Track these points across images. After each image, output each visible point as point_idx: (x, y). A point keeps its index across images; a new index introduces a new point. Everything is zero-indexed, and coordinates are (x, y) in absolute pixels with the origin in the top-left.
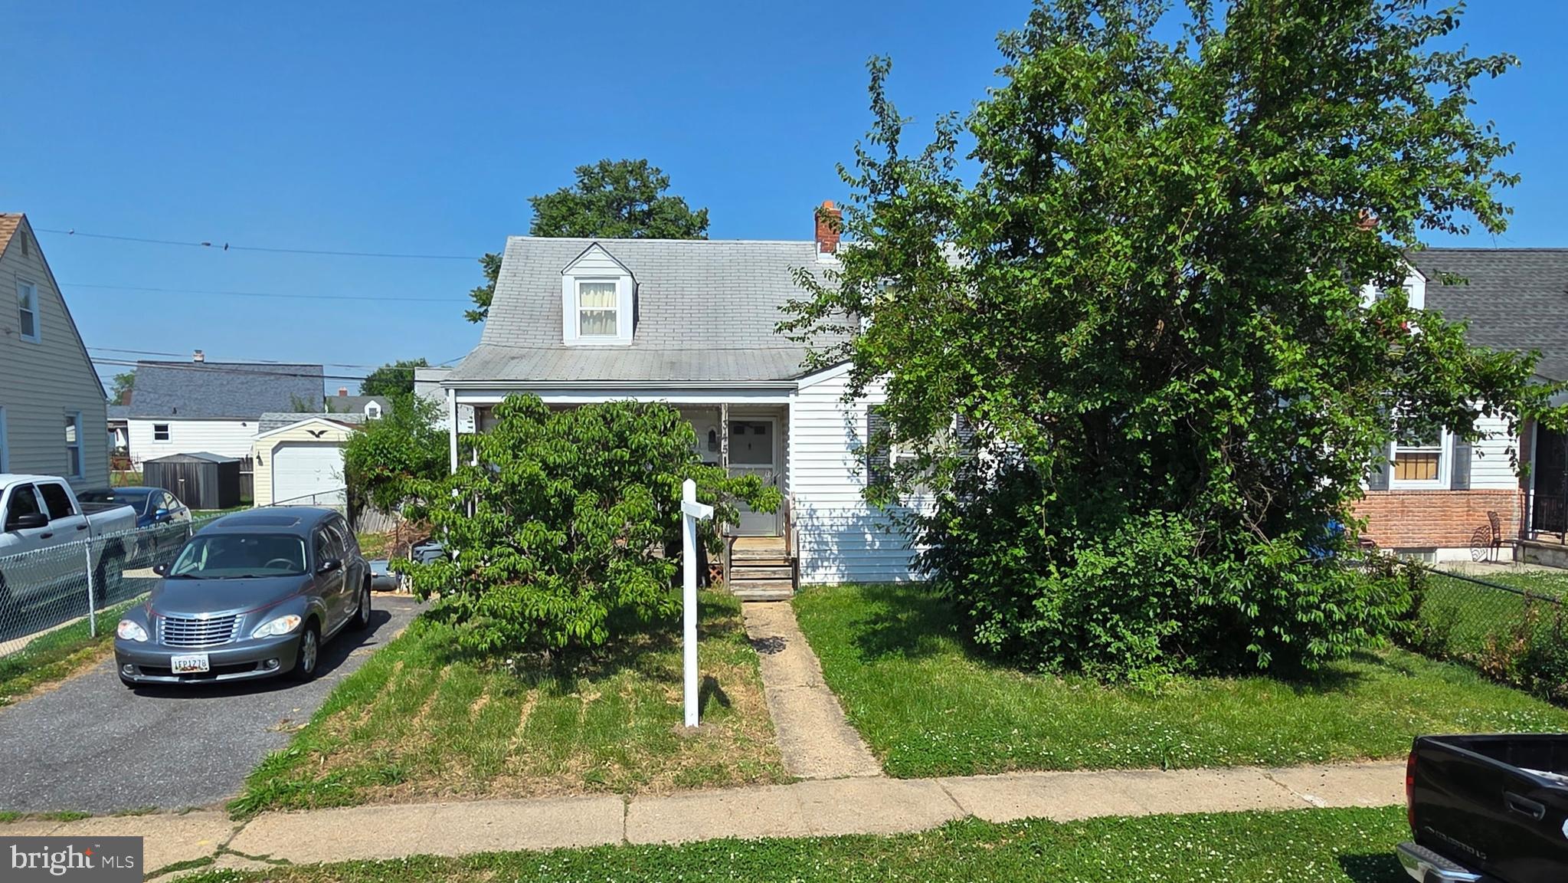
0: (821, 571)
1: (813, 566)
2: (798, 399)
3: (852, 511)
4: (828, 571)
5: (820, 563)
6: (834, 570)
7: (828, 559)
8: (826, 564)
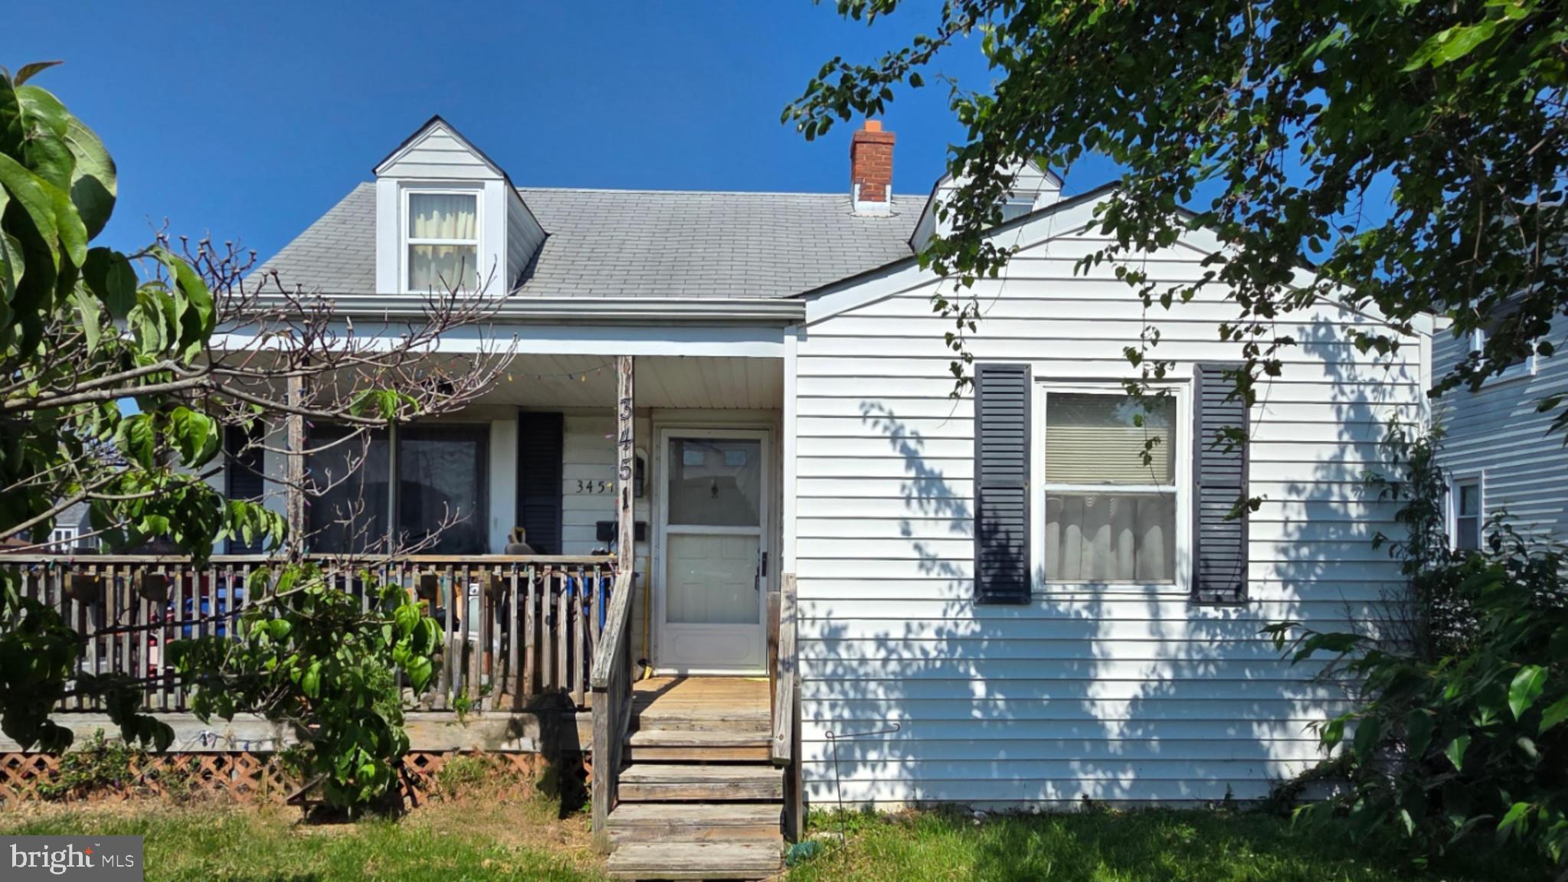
0: (863, 772)
1: (842, 761)
2: (804, 347)
3: (936, 624)
4: (879, 774)
5: (858, 755)
6: (893, 769)
7: (877, 744)
8: (873, 755)
